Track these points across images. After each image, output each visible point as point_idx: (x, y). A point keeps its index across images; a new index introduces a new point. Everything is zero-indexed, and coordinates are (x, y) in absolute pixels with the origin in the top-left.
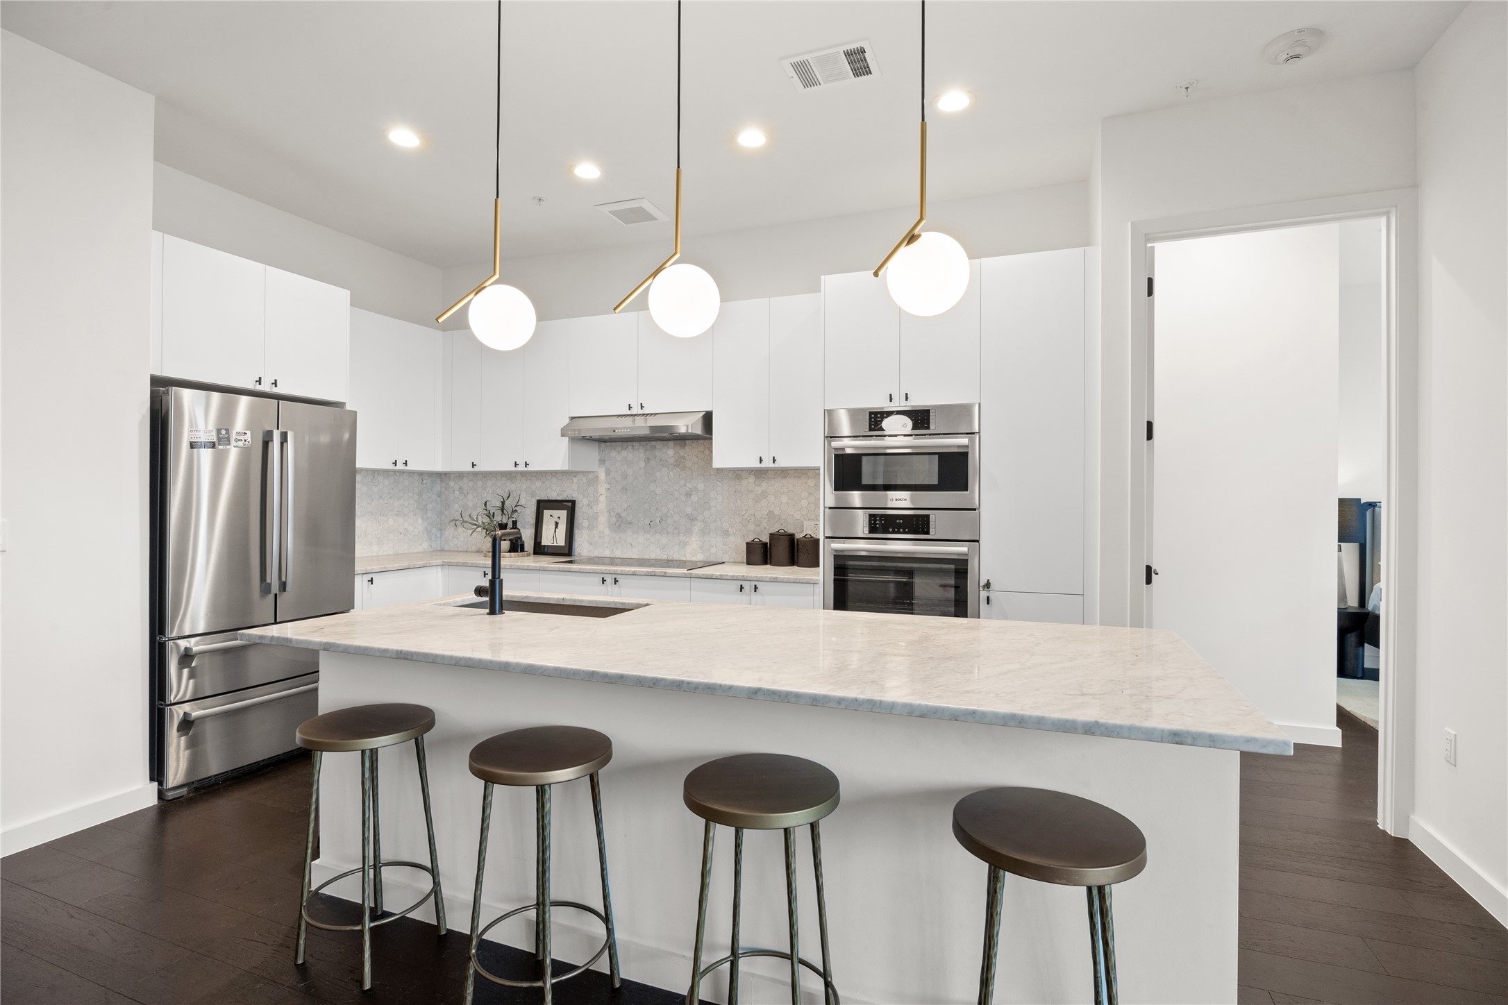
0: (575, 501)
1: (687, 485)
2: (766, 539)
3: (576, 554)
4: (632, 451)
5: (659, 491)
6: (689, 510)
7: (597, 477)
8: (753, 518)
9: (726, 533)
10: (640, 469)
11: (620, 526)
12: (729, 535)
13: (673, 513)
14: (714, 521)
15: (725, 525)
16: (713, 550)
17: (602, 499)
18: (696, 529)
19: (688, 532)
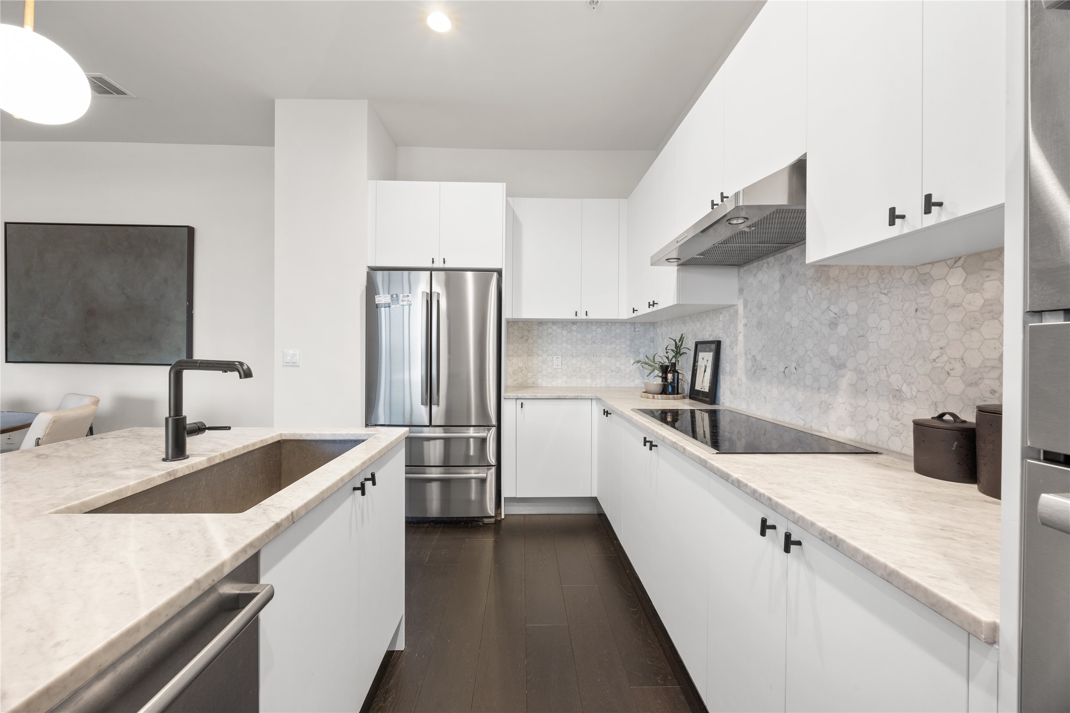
0: (720, 341)
1: (832, 307)
2: (970, 417)
3: (721, 403)
4: (767, 270)
5: (795, 322)
6: (833, 350)
7: (737, 311)
8: (958, 366)
9: (897, 395)
10: (775, 293)
11: (755, 372)
12: (902, 400)
13: (811, 356)
14: (875, 371)
15: (896, 380)
16: (873, 425)
17: (741, 338)
18: (844, 383)
19: (833, 387)
